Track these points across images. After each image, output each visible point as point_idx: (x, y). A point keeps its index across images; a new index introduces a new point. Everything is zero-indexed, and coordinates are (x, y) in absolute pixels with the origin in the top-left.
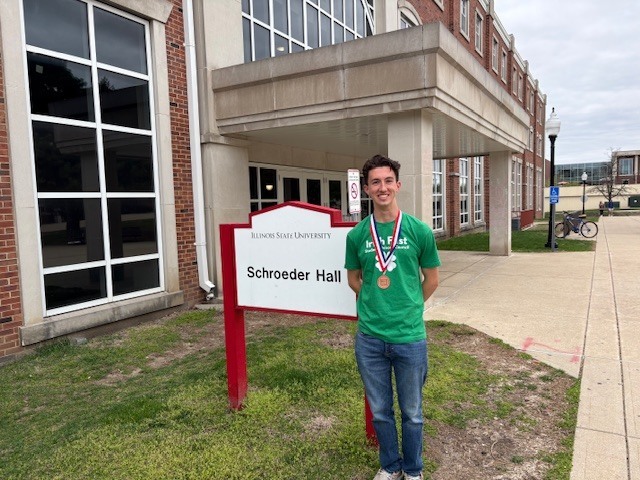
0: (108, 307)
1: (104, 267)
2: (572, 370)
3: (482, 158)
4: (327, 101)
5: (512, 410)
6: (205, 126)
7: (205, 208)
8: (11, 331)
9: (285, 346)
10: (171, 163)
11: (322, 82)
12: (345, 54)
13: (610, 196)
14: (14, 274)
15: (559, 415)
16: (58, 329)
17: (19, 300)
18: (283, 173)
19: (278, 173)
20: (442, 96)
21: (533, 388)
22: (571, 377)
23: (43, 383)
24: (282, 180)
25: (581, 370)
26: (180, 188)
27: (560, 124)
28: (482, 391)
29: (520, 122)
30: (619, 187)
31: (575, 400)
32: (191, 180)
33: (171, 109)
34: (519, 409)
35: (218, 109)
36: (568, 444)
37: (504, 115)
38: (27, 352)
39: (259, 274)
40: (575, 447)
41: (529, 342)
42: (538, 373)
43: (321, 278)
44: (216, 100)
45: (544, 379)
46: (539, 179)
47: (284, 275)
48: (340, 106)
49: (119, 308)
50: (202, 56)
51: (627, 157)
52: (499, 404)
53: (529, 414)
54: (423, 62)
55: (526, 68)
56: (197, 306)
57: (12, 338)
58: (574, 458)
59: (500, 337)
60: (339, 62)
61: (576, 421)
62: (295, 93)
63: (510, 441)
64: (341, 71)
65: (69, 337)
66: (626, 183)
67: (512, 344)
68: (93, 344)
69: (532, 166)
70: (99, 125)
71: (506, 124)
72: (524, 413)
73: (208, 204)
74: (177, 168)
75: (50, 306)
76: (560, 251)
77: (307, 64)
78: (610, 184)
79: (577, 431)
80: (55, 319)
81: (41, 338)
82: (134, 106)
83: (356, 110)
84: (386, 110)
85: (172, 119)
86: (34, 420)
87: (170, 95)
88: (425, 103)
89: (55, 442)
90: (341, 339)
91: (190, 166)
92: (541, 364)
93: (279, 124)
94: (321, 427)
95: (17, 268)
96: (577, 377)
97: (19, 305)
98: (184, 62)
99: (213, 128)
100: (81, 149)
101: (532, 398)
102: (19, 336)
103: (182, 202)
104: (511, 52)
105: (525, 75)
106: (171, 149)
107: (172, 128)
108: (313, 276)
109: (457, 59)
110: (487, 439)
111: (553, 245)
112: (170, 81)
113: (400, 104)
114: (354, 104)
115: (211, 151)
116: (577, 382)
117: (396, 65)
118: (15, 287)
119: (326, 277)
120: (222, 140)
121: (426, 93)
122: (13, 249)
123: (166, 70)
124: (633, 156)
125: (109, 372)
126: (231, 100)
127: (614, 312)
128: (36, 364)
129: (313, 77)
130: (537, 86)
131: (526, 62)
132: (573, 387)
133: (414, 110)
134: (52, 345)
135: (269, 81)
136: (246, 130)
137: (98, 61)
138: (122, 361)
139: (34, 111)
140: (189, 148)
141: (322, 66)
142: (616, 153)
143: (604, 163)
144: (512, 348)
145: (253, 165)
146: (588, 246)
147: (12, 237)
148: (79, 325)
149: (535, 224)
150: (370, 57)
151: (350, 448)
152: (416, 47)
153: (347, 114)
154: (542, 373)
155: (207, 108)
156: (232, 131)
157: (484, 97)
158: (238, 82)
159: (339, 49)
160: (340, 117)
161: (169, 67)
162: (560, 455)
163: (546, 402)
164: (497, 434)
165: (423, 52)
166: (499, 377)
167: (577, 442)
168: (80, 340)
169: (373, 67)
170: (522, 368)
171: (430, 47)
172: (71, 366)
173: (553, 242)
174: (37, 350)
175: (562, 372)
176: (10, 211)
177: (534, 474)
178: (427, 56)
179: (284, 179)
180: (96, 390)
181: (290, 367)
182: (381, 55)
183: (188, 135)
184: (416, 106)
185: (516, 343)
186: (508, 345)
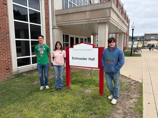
0: (31, 67)
1: (30, 57)
2: (140, 81)
3: (115, 34)
4: (84, 19)
5: (128, 89)
6: (53, 24)
7: (53, 44)
8: (10, 72)
9: (75, 76)
10: (45, 33)
11: (83, 14)
12: (89, 8)
13: (144, 44)
14: (10, 58)
15: (139, 90)
16: (20, 72)
17: (11, 64)
18: (70, 36)
19: (69, 36)
20: (111, 19)
21: (132, 85)
22: (140, 83)
23: (19, 84)
24: (70, 37)
25: (142, 81)
26: (47, 39)
27: (135, 26)
28: (121, 86)
29: (126, 25)
30: (146, 42)
31: (142, 87)
32: (50, 37)
33: (45, 19)
34: (130, 89)
35: (56, 20)
36: (142, 95)
37: (123, 24)
38: (13, 77)
39: (75, 59)
40: (143, 96)
41: (130, 76)
42: (133, 82)
43: (90, 59)
44: (56, 18)
45: (134, 83)
46: (127, 39)
47: (81, 59)
48: (87, 20)
49: (33, 67)
50: (53, 6)
51: (148, 35)
52: (125, 88)
53: (132, 90)
54: (107, 11)
55: (126, 12)
56: (51, 67)
57: (10, 73)
58: (143, 98)
59: (124, 75)
60: (87, 10)
61: (143, 91)
62: (76, 17)
63: (129, 95)
64: (87, 12)
65: (23, 74)
66: (147, 41)
67: (126, 76)
68: (29, 75)
69: (126, 36)
70: (29, 23)
71: (123, 26)
72: (131, 90)
73: (54, 43)
74: (47, 34)
75: (18, 66)
76: (134, 56)
77: (79, 10)
78: (144, 41)
79: (143, 93)
80: (19, 69)
81: (17, 74)
82: (36, 18)
83: (91, 21)
84: (98, 21)
85: (46, 22)
86: (20, 91)
87: (45, 16)
88: (108, 20)
89: (29, 95)
90: (88, 75)
91: (49, 34)
92: (133, 80)
93: (72, 24)
94: (88, 92)
95: (11, 57)
96: (142, 83)
97: (12, 66)
98: (48, 8)
99: (55, 24)
100: (20, 29)
101: (133, 87)
102: (12, 73)
103: (48, 42)
104: (122, 8)
105: (125, 14)
106: (45, 29)
107: (46, 24)
108: (88, 59)
109: (115, 10)
110: (124, 95)
111: (132, 55)
112: (45, 13)
113: (102, 20)
114: (90, 20)
115: (55, 30)
116: (142, 84)
117: (101, 11)
118: (11, 61)
119: (91, 59)
120: (57, 27)
121: (108, 18)
122: (10, 52)
123: (44, 10)
124: (149, 35)
125: (34, 81)
126: (60, 18)
127: (148, 70)
128: (16, 79)
129: (81, 13)
130: (128, 17)
131: (126, 11)
132: (141, 85)
133: (104, 22)
134: (19, 75)
135: (70, 14)
136: (63, 25)
137: (29, 7)
138: (37, 79)
139: (14, 19)
140: (49, 29)
141: (83, 10)
142: (145, 34)
143: (143, 36)
144: (126, 77)
145: (64, 34)
146: (139, 55)
147: (10, 49)
148: (25, 71)
149: (127, 50)
150: (95, 9)
151: (96, 96)
152: (106, 7)
153: (89, 22)
154: (134, 82)
155: (54, 20)
156: (60, 25)
157: (120, 19)
158: (61, 13)
159: (87, 7)
160: (87, 23)
161: (45, 9)
162: (140, 98)
163: (135, 88)
164: (126, 94)
165: (108, 8)
166: (125, 83)
167: (143, 95)
168: (25, 74)
169: (96, 12)
170: (129, 81)
171: (109, 7)
172: (25, 80)
173: (132, 54)
174: (16, 76)
175: (138, 82)
176: (9, 43)
177: (135, 101)
178: (109, 9)
179: (71, 37)
180: (33, 85)
181: (78, 80)
182: (97, 8)
183: (49, 26)
184: (105, 21)
185: (127, 76)
186: (125, 76)
